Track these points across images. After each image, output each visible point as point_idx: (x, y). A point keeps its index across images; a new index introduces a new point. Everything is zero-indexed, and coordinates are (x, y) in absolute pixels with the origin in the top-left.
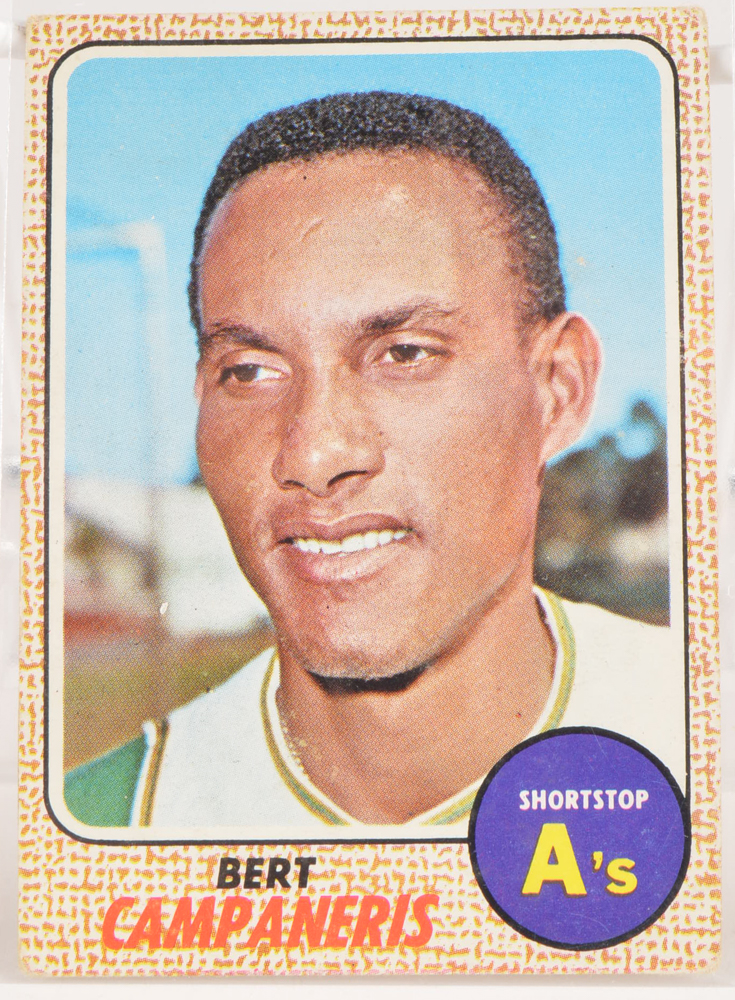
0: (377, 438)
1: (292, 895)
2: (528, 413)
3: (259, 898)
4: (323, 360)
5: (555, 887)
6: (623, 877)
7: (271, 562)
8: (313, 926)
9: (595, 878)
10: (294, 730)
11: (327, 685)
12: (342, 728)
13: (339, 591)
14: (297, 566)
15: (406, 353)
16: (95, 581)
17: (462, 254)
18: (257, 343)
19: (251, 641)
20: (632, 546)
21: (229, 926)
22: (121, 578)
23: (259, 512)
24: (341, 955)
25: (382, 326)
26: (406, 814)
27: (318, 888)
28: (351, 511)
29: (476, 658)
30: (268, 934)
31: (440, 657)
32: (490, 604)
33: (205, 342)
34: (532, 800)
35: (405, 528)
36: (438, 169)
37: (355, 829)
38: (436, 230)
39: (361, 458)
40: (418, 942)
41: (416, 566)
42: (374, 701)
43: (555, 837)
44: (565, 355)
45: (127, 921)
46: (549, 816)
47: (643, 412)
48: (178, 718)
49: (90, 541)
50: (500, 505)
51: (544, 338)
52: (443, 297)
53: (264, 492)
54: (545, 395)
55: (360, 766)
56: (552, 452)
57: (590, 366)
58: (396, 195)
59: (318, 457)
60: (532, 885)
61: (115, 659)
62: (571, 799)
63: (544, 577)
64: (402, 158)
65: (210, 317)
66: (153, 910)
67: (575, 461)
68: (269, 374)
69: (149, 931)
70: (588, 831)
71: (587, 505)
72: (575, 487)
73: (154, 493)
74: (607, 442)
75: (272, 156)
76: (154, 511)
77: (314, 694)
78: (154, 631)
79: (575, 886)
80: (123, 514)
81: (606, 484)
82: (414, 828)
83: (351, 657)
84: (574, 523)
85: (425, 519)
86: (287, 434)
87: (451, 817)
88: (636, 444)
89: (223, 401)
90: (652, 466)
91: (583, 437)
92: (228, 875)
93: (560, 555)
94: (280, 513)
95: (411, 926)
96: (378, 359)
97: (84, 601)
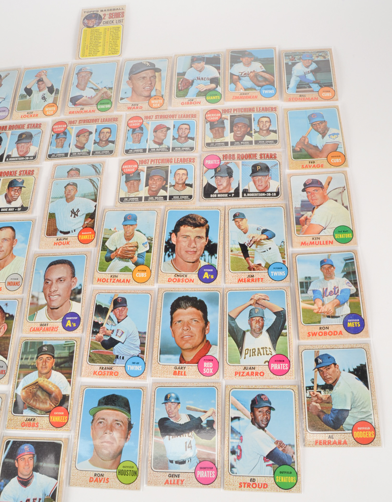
0: (58, 288)
1: (46, 327)
2: (71, 285)
3: (43, 327)
4: (54, 281)
5: (69, 326)
6: (74, 325)
7: (48, 298)
8: (47, 329)
9: (72, 325)
10: (48, 313)
11: (51, 309)
12: (52, 312)
13: (53, 301)
14: (50, 299)
15: (61, 281)
16: (33, 300)
17: (67, 272)
18: (49, 280)
19: (45, 305)
20: (78, 296)
21: (41, 329)
22: (35, 300)
23: (47, 294)
24: (50, 332)
25: (60, 278)
26: (56, 320)
27: (49, 326)
28: (55, 294)
29: (64, 306)
30: (44, 330)
31: (61, 306)
32: (66, 302)
33: (45, 280)
34: (67, 318)
35: (59, 295)
36: (66, 265)
37: (52, 321)
38: (65, 270)
39: (56, 289)
40: (56, 331)
41: (60, 298)
42: (55, 310)
43: (69, 321)
44: (75, 280)
45: (32, 329)
46: (69, 320)
47: (80, 285)
48: (38, 312)
49: (33, 297)
50: (68, 293)
51: (73, 279)
52: (65, 276)
53: (48, 292)
54: (72, 284)
55: (53, 316)
56: (72, 289)
57: (76, 281)
58: (62, 268)
59: (53, 289)
60: (67, 326)
61: (34, 306)
62: (71, 318)
63: (70, 299)
64: (63, 265)
65: (46, 278)
66: (34, 328)
67: (74, 289)
68: (50, 282)
69: (34, 330)
70: (72, 321)
71: (75, 293)
72: (74, 291)
73: (39, 293)
74: (77, 288)
75: (53, 265)
76: (39, 294)
77: (50, 309)
78: (37, 304)
79: (70, 326)
80: (36, 294)
81: (77, 291)
82: (57, 321)
83: (53, 306)
84: (74, 294)
85: (61, 295)
86: (50, 288)
87: (60, 320)
88: (79, 288)
89: (46, 285)
90: (81, 289)
91: (75, 287)
92: (41, 325)
93: (72, 297)
94: (49, 294)
95: (56, 329)
96: (59, 281)
97: (32, 302)
